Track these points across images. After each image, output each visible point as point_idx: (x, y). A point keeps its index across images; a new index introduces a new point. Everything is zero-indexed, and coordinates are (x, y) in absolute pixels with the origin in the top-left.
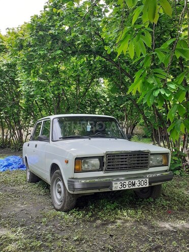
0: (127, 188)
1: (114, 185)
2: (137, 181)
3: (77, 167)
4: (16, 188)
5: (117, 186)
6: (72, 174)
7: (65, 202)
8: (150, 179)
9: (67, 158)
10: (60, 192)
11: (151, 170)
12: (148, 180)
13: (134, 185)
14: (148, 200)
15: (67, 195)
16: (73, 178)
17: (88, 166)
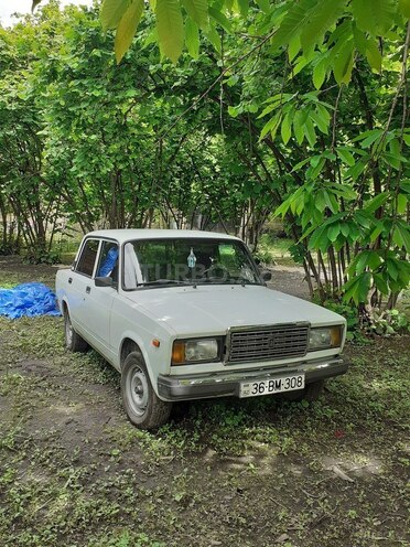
0: (266, 392)
1: (243, 389)
2: (284, 380)
3: (177, 356)
4: (47, 363)
5: (248, 390)
6: (166, 368)
7: (150, 413)
8: (307, 374)
9: (157, 336)
10: (140, 393)
11: (310, 356)
12: (303, 376)
13: (278, 387)
14: (299, 404)
15: (155, 402)
16: (167, 376)
17: (197, 352)
